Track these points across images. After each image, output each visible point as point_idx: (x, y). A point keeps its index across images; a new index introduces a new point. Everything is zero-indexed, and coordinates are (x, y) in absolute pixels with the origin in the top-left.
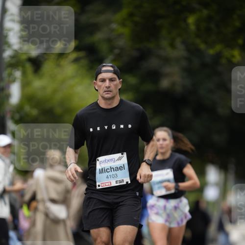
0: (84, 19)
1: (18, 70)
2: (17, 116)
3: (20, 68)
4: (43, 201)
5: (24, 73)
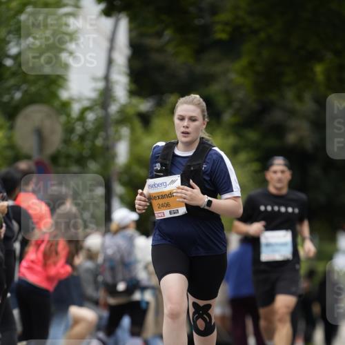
0: (199, 69)
1: (126, 126)
2: (125, 178)
5: (133, 130)
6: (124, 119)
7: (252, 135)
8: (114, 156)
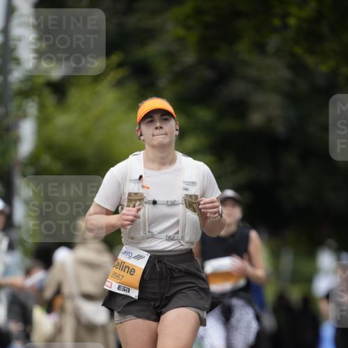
3: (36, 98)
4: (72, 297)
6: (30, 89)
7: (204, 114)
8: (16, 141)
